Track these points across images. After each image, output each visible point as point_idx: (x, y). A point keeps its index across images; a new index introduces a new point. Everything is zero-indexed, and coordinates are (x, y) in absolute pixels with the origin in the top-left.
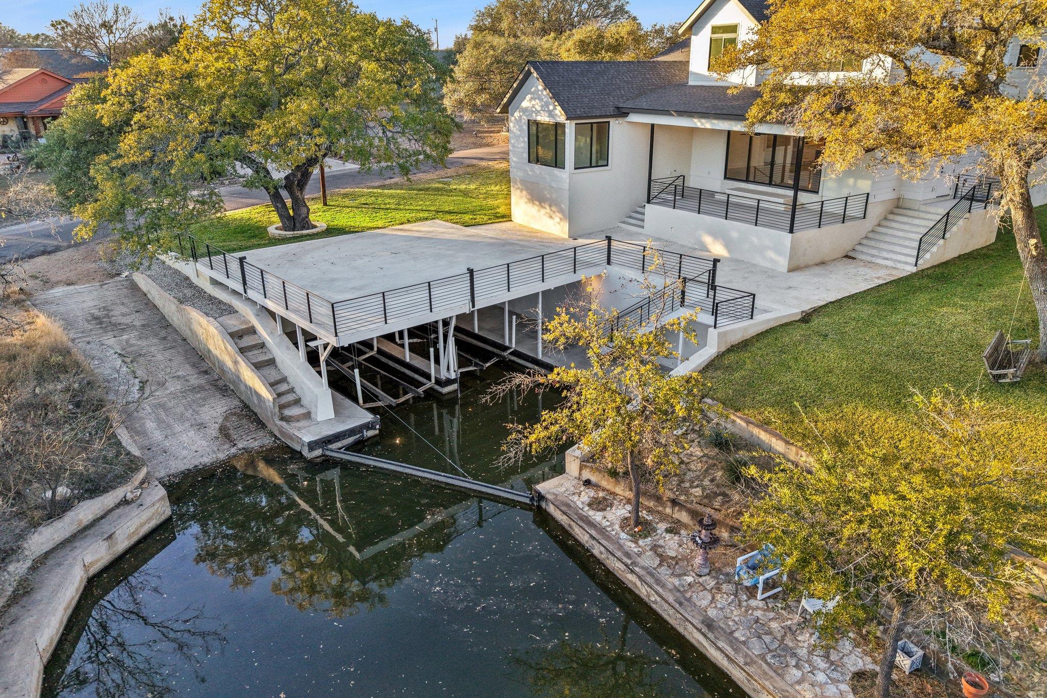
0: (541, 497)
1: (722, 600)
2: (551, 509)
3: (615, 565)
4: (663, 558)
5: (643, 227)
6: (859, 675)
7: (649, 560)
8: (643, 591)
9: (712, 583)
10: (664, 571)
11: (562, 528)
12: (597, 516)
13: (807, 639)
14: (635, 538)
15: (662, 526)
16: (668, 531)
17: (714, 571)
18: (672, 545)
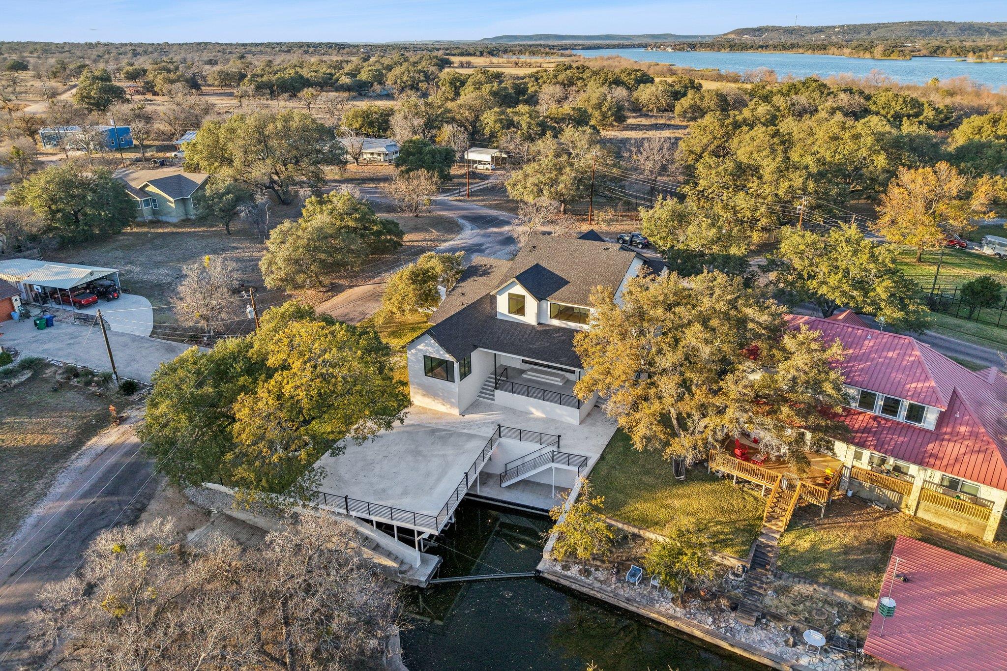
0: (539, 572)
1: (627, 590)
2: (546, 575)
3: (584, 590)
4: (601, 582)
5: (493, 400)
6: (673, 599)
7: (597, 585)
8: (599, 596)
9: (620, 585)
10: (604, 586)
11: (553, 582)
12: (569, 573)
13: (655, 593)
14: (587, 577)
15: (593, 569)
16: (596, 570)
17: (619, 580)
18: (600, 575)
